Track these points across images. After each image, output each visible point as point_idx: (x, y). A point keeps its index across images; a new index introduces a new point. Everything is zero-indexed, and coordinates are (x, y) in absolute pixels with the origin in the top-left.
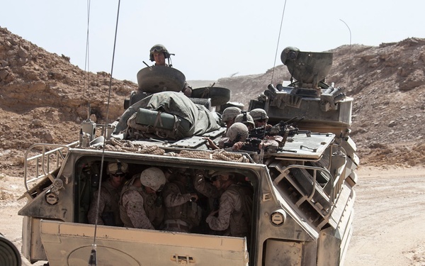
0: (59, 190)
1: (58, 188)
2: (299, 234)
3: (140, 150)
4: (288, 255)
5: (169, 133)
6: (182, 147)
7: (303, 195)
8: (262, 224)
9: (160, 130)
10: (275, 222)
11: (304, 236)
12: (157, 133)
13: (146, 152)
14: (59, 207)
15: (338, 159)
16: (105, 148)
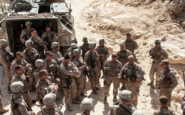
0: (3, 31)
2: (68, 34)
3: (23, 17)
4: (66, 39)
5: (26, 9)
6: (32, 13)
8: (59, 32)
10: (62, 32)
12: (23, 9)
13: (25, 17)
14: (4, 35)
15: (70, 11)
16: (13, 17)
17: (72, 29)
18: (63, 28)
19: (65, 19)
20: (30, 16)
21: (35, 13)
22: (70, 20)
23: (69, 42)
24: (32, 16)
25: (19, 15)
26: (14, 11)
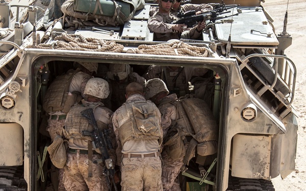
0: (16, 93)
1: (14, 92)
2: (270, 128)
3: (99, 47)
4: (258, 149)
5: (108, 20)
6: (133, 38)
7: (265, 84)
8: (230, 119)
9: (100, 17)
10: (246, 117)
11: (275, 130)
12: (97, 21)
13: (107, 50)
14: (15, 110)
15: (285, 40)
16: (60, 46)
17: (285, 113)
18: (250, 101)
19: (262, 71)
20: (126, 49)
21: (143, 39)
22: (278, 76)
23: (268, 160)
24: (134, 49)
25: (81, 41)
26: (58, 25)
